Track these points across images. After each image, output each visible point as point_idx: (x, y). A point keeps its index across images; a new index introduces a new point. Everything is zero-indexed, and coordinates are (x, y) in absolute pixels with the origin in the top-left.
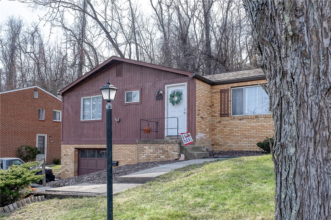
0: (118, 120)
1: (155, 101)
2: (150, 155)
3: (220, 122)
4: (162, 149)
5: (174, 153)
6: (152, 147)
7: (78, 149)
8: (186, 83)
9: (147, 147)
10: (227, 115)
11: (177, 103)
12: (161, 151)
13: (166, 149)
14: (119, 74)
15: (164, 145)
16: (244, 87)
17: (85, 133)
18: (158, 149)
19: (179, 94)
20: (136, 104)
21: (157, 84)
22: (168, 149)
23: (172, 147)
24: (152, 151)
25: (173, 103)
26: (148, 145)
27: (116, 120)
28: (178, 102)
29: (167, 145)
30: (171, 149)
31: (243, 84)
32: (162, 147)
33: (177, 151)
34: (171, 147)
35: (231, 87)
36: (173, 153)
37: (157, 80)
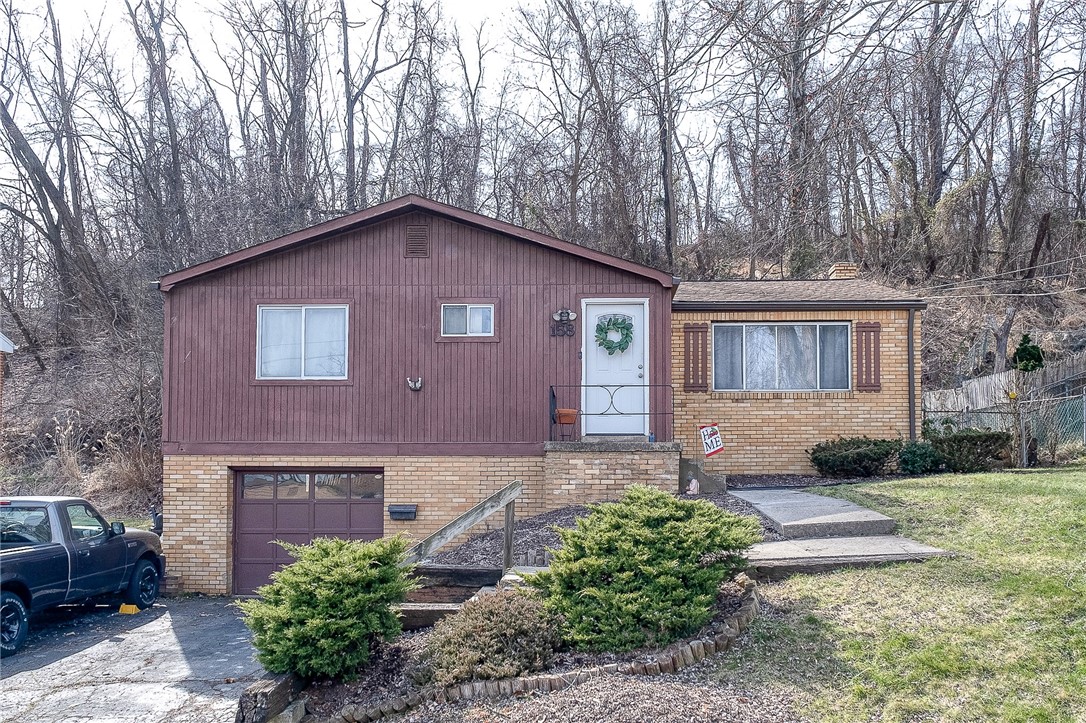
0: (418, 385)
1: (547, 339)
2: (589, 482)
3: (683, 405)
4: (631, 466)
5: (669, 477)
6: (597, 462)
7: (237, 472)
8: (646, 301)
9: (579, 462)
10: (704, 388)
11: (623, 350)
12: (626, 472)
13: (643, 467)
14: (416, 249)
15: (637, 457)
16: (744, 325)
17: (278, 418)
18: (619, 467)
19: (625, 327)
20: (482, 342)
21: (553, 292)
22: (648, 467)
23: (661, 462)
24: (597, 472)
25: (610, 348)
26: (585, 456)
27: (411, 384)
28: (623, 346)
29: (645, 456)
30: (657, 467)
31: (744, 316)
32: (628, 462)
33: (674, 473)
34: (657, 462)
35: (712, 322)
36: (663, 476)
37: (553, 281)
